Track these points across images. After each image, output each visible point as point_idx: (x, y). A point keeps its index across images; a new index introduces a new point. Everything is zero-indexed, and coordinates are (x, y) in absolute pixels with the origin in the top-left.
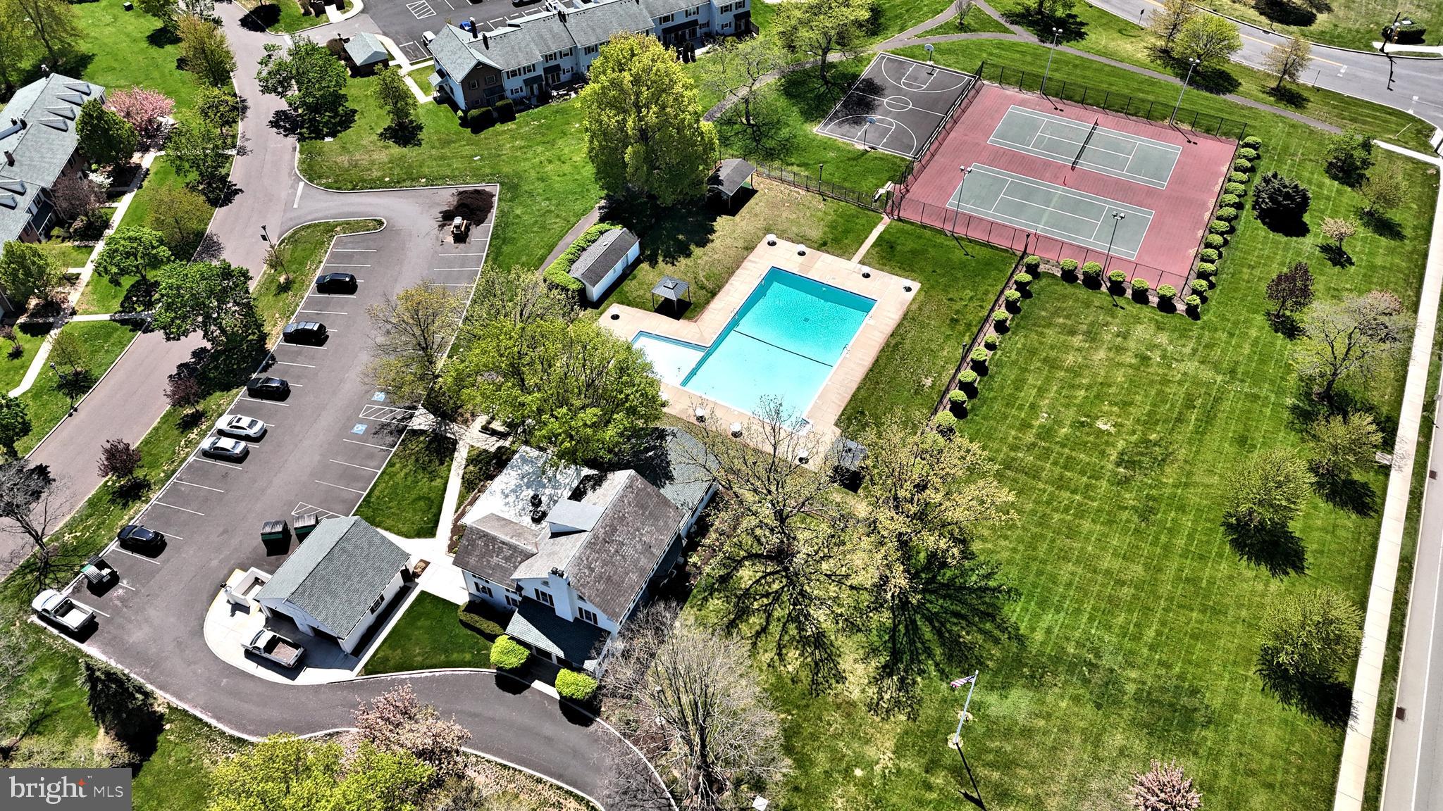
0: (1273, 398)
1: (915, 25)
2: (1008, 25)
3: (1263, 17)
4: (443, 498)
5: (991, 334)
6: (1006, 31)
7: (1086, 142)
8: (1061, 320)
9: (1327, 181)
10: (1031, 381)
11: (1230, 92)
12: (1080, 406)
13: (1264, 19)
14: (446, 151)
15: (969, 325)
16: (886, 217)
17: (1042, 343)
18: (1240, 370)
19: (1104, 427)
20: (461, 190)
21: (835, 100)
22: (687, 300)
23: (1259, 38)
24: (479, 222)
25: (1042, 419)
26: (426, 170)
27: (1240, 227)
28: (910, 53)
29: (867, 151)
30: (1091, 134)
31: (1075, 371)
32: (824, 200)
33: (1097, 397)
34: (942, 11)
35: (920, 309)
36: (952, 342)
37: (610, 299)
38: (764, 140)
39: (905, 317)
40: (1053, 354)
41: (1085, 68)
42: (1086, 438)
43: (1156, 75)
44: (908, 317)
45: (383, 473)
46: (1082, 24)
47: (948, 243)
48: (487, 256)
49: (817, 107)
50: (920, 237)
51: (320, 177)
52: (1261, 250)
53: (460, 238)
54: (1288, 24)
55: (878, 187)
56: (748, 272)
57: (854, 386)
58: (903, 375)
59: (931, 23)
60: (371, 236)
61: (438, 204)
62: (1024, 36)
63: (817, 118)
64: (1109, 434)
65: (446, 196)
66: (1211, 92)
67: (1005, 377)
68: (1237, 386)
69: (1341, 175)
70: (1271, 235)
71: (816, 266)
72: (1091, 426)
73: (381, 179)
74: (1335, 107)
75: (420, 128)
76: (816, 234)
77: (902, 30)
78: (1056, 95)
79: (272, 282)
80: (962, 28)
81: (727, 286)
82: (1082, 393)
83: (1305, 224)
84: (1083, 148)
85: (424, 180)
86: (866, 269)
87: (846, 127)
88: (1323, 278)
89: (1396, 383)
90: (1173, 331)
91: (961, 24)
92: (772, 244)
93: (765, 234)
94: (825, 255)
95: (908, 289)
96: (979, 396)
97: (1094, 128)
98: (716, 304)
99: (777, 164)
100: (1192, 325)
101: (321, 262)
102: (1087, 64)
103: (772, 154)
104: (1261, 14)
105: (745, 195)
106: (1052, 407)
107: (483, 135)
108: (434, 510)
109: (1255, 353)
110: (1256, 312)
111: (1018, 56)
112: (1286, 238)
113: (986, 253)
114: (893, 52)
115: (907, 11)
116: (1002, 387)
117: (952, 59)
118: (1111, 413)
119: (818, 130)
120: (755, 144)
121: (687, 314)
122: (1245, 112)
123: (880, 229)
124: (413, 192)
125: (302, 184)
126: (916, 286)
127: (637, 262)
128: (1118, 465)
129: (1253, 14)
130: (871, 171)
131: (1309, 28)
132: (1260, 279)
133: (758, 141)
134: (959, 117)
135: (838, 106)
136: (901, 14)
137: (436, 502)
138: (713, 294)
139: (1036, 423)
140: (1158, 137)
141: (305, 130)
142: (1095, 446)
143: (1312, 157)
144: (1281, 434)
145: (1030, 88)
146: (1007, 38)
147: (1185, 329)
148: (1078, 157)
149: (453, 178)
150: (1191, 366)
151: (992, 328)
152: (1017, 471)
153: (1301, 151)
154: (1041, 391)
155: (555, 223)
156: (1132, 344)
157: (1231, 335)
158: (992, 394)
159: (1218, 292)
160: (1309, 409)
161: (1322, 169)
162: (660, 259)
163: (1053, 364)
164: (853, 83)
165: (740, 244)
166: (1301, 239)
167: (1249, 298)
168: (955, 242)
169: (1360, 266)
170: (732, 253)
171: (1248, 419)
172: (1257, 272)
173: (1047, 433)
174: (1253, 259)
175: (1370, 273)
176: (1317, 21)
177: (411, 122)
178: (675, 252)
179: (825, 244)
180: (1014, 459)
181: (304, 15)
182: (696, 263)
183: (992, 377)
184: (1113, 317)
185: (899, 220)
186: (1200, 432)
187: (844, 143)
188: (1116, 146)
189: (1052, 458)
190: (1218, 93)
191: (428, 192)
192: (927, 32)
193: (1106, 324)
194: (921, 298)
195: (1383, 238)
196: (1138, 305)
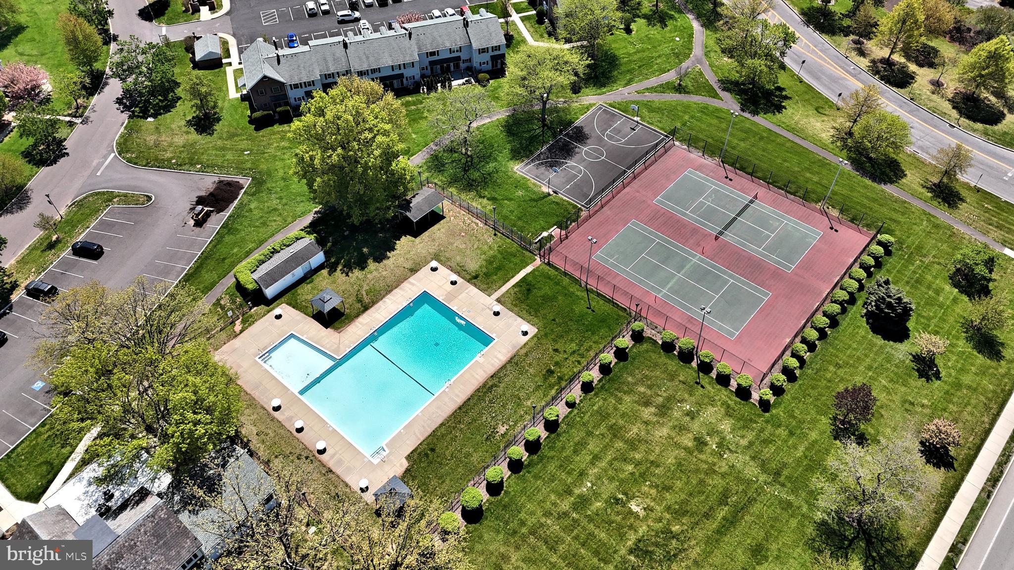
0: (805, 509)
1: (641, 81)
2: (719, 91)
3: (955, 111)
4: (62, 466)
5: (575, 393)
6: (716, 96)
7: (739, 215)
8: (642, 389)
9: (948, 288)
10: (590, 447)
11: (892, 182)
12: (622, 482)
13: (955, 114)
14: (228, 143)
15: (560, 379)
16: (538, 259)
17: (616, 409)
18: (785, 472)
19: (635, 508)
20: (222, 179)
21: (544, 142)
22: (342, 311)
23: (943, 131)
24: (219, 211)
25: (584, 489)
26: (205, 158)
27: (844, 322)
28: (624, 108)
29: (549, 194)
30: (747, 206)
31: (633, 445)
32: (495, 235)
33: (642, 475)
34: (669, 70)
35: (526, 355)
36: (540, 393)
37: (283, 299)
38: (471, 171)
39: (510, 361)
40: (621, 422)
41: (769, 141)
42: (613, 517)
43: (831, 158)
44: (514, 362)
45: (34, 430)
46: (786, 98)
47: (579, 293)
48: (210, 243)
49: (527, 147)
50: (557, 284)
51: (127, 152)
52: (854, 349)
53: (199, 223)
54: (975, 120)
55: (544, 229)
56: (402, 293)
57: (440, 421)
58: (484, 419)
59: (654, 81)
60: (138, 210)
61: (199, 189)
62: (730, 103)
63: (522, 157)
64: (637, 516)
65: (207, 183)
66: (874, 180)
67: (571, 437)
68: (776, 490)
69: (964, 283)
70: (871, 335)
71: (460, 297)
72: (624, 505)
73: (169, 160)
74: (987, 211)
75: (218, 120)
76: (473, 265)
77: (629, 83)
78: (733, 165)
79: (47, 238)
80: (680, 89)
81: (380, 303)
82: (630, 468)
83: (908, 329)
84: (734, 219)
85: (199, 166)
86: (498, 308)
87: (542, 169)
88: (903, 389)
89: (934, 515)
90: (739, 420)
91: (680, 85)
92: (434, 269)
93: (432, 259)
94: (472, 288)
95: (525, 333)
96: (539, 453)
97: (751, 202)
98: (364, 319)
99: (473, 193)
100: (759, 416)
101: (88, 227)
102: (772, 138)
103: (472, 185)
104: (954, 108)
105: (434, 218)
106: (599, 478)
107: (261, 133)
108: (49, 477)
109: (806, 457)
110: (825, 414)
111: (715, 121)
112: (883, 341)
113: (608, 307)
114: (610, 105)
115: (639, 67)
116: (563, 448)
117: (656, 117)
118: (646, 495)
119: (519, 169)
120: (463, 173)
121: (336, 324)
122: (896, 206)
123: (529, 269)
124: (187, 176)
125: (113, 155)
126: (532, 331)
127: (321, 267)
128: (631, 552)
129: (947, 106)
130: (542, 213)
131: (996, 128)
132: (842, 380)
133: (465, 171)
134: (639, 174)
135: (545, 148)
136: (634, 69)
137: (55, 469)
138: (366, 308)
139: (577, 491)
140: (805, 219)
141: (137, 109)
142: (620, 527)
143: (942, 261)
144: (799, 550)
145: (712, 154)
146: (714, 103)
147: (751, 420)
148: (726, 228)
149: (221, 167)
150: (740, 460)
151: (579, 386)
152: (539, 538)
153: (934, 253)
154: (596, 458)
155: (275, 221)
156: (695, 426)
157: (791, 434)
158: (552, 453)
159: (797, 386)
160: (836, 528)
161: (947, 274)
162: (340, 267)
163: (615, 432)
164: (565, 129)
165: (408, 265)
166: (898, 345)
167: (824, 398)
168: (585, 294)
169: (946, 382)
170: (398, 272)
171: (772, 527)
172: (841, 372)
173: (582, 503)
174: (842, 358)
175: (952, 391)
176: (1004, 122)
177: (215, 113)
178: (354, 263)
179: (476, 277)
180: (542, 525)
181: (184, 12)
182: (366, 277)
183: (559, 435)
184: (691, 395)
185: (549, 264)
186: (721, 531)
187: (534, 184)
188: (763, 221)
189: (576, 531)
190: (879, 183)
191: (197, 177)
192: (647, 89)
193: (681, 401)
194: (532, 344)
195: (980, 356)
196: (719, 387)
